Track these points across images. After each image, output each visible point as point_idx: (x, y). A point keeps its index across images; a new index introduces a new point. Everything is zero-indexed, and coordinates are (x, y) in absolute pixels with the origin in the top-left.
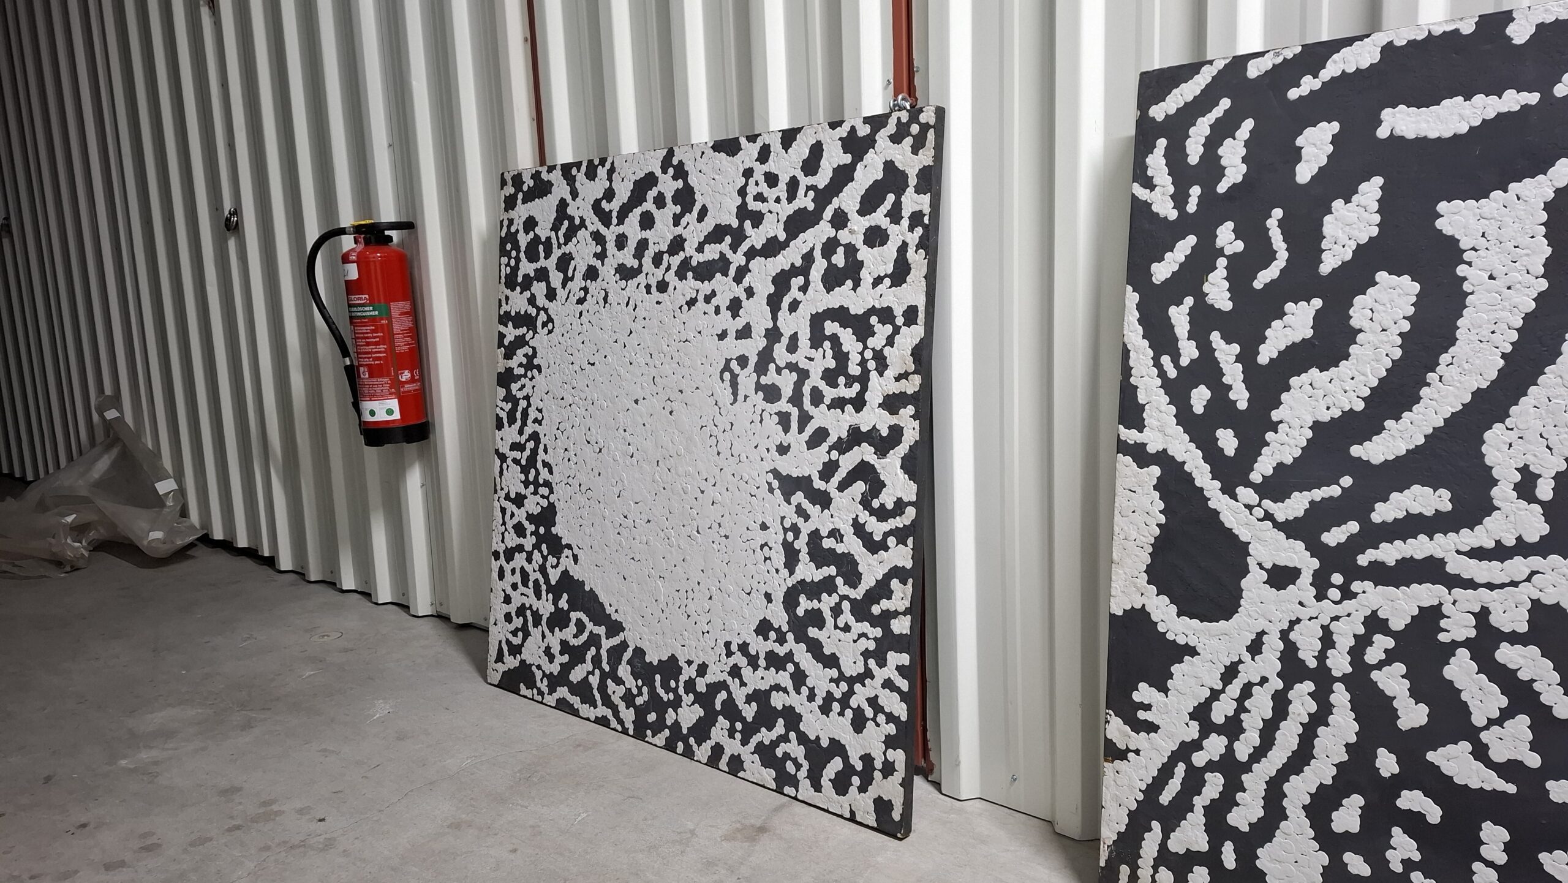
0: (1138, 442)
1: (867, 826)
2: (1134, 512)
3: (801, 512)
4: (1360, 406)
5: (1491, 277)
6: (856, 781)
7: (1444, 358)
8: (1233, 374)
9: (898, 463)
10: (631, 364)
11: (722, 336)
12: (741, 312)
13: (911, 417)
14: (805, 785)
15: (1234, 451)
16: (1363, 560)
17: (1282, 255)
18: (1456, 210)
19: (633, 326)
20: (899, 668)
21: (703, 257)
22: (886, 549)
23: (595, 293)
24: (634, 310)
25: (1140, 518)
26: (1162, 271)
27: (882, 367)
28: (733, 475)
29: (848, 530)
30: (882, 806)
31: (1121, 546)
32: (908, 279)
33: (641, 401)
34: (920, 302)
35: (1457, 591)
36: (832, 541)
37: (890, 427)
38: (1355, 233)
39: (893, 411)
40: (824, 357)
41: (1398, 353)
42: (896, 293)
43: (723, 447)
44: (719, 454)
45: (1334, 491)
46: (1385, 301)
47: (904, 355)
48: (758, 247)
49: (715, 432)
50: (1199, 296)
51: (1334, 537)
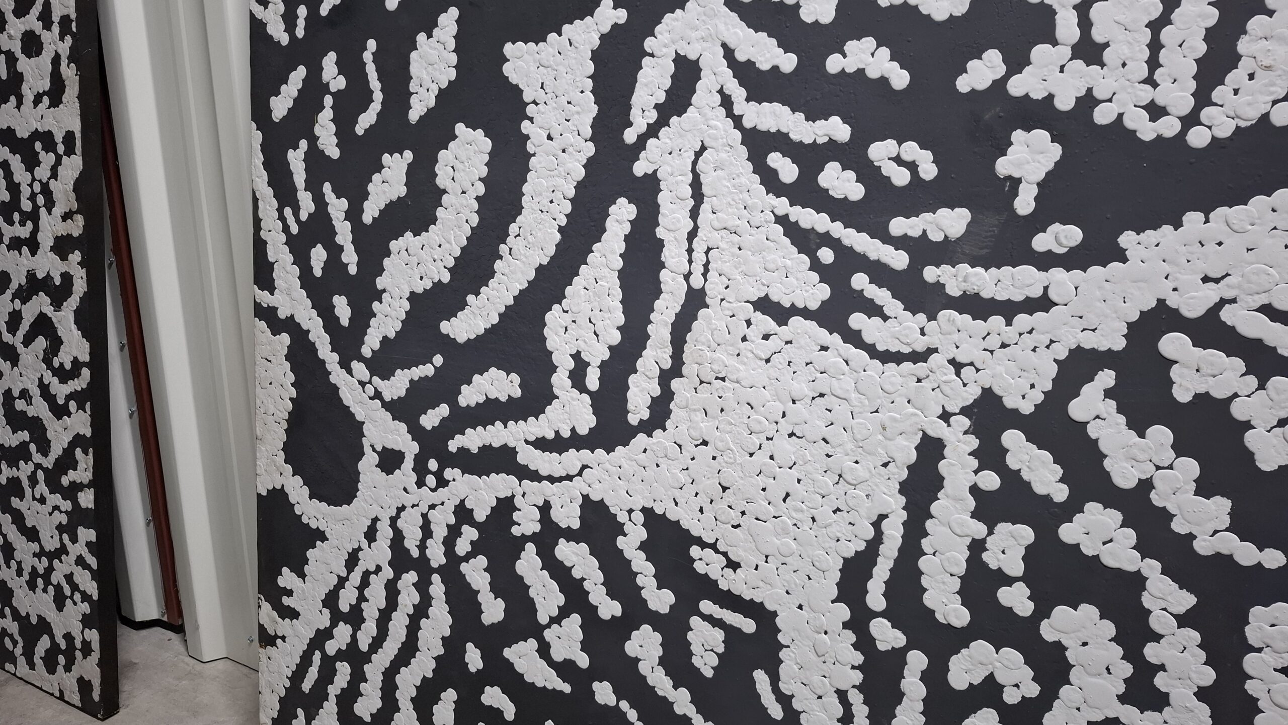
0: (271, 305)
1: (74, 706)
2: (271, 384)
4: (446, 278)
5: (550, 138)
6: (61, 659)
7: (513, 228)
8: (344, 233)
9: (72, 317)
13: (78, 263)
14: (22, 661)
15: (348, 321)
16: (453, 446)
17: (378, 96)
18: (519, 54)
20: (89, 544)
22: (69, 414)
25: (275, 390)
26: (280, 106)
27: (50, 204)
29: (35, 391)
30: (84, 685)
31: (262, 421)
32: (64, 99)
34: (77, 127)
35: (526, 482)
36: (22, 403)
37: (62, 275)
38: (437, 75)
39: (63, 257)
41: (475, 220)
42: (54, 114)
45: (427, 370)
46: (464, 159)
47: (67, 191)
50: (313, 140)
51: (431, 419)
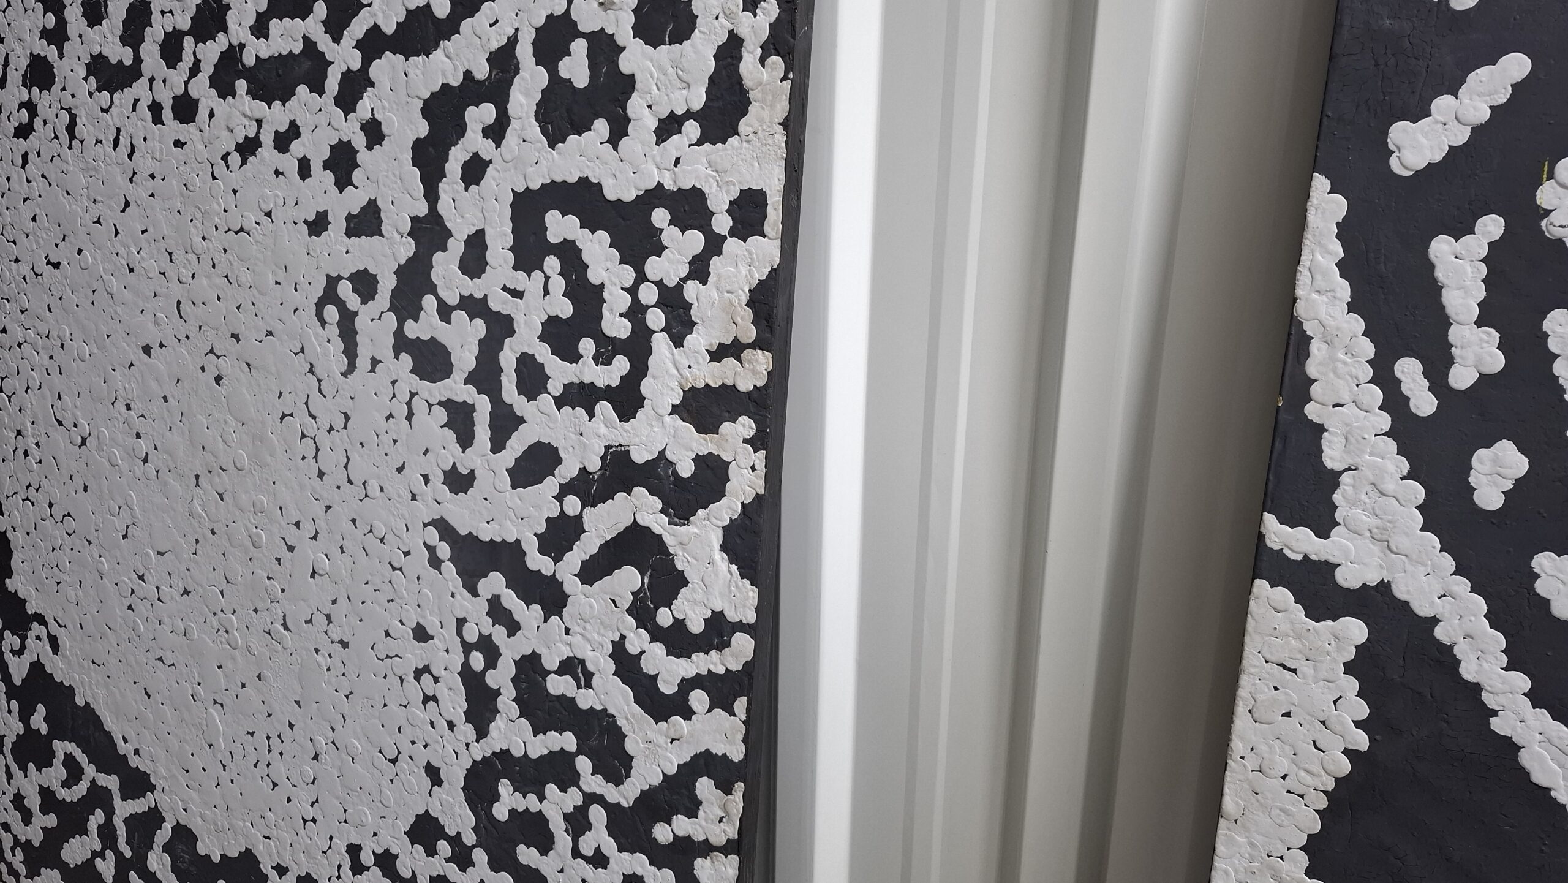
0: (1314, 557)
2: (1287, 714)
3: (497, 611)
9: (716, 538)
10: (131, 270)
11: (318, 225)
12: (357, 176)
13: (745, 441)
19: (132, 191)
21: (268, 46)
22: (688, 714)
23: (50, 115)
24: (130, 156)
25: (1299, 730)
26: (1420, 145)
27: (679, 326)
28: (354, 521)
29: (602, 665)
32: (744, 126)
33: (156, 350)
34: (773, 185)
36: (567, 682)
37: (697, 459)
39: (707, 426)
40: (546, 292)
42: (713, 157)
43: (331, 461)
44: (321, 475)
47: (732, 304)
48: (389, 28)
49: (311, 427)
50: (1524, 216)
